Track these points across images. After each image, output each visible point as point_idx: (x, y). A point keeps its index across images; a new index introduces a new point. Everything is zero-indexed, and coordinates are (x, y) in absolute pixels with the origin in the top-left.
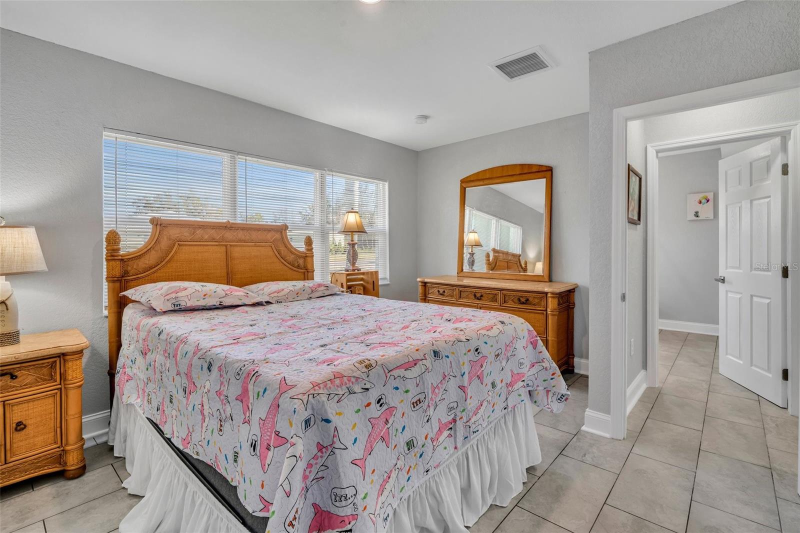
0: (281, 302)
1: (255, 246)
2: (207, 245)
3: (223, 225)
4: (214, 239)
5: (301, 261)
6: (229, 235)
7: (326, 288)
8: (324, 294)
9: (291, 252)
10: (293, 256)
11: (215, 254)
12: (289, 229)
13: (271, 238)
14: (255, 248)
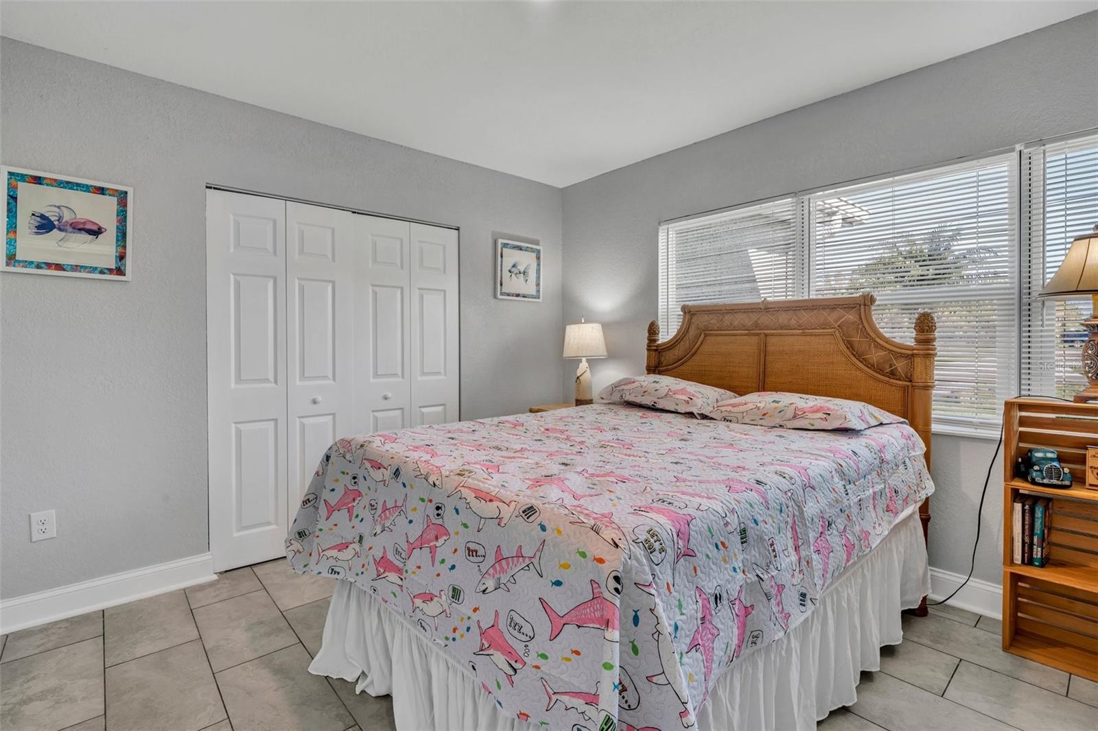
0: (730, 421)
1: (804, 335)
2: (734, 335)
3: (756, 307)
4: (744, 326)
5: (900, 365)
6: (765, 319)
7: (825, 416)
8: (813, 425)
9: (878, 346)
10: (882, 353)
11: (746, 347)
12: (877, 303)
13: (836, 321)
14: (803, 338)
